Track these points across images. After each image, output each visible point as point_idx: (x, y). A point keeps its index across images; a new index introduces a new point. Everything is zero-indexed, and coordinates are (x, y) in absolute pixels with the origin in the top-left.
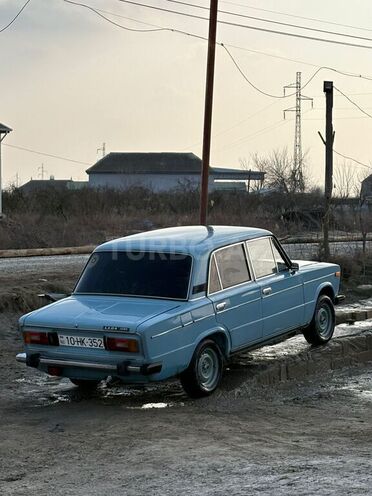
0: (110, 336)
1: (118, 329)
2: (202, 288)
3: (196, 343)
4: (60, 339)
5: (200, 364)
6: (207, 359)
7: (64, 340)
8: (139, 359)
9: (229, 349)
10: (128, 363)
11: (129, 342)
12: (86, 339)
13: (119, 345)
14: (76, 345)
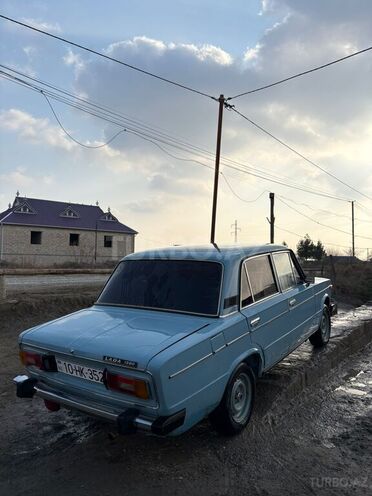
0: (112, 370)
1: (123, 361)
2: (233, 302)
3: (229, 373)
4: (58, 365)
5: (233, 395)
6: (240, 386)
7: (61, 366)
8: (152, 407)
9: (263, 369)
10: (136, 412)
11: (137, 383)
12: (86, 370)
13: (123, 385)
14: (74, 374)
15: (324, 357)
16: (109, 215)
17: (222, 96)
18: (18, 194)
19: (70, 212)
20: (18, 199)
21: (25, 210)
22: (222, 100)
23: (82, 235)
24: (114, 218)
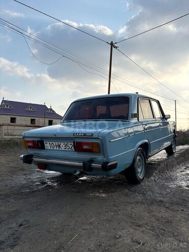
0: (78, 141)
1: (85, 134)
3: (136, 148)
6: (139, 159)
7: (47, 145)
9: (149, 154)
10: (92, 161)
12: (62, 144)
13: (85, 147)
14: (55, 148)
15: (174, 159)
16: (51, 109)
17: (112, 42)
18: (3, 98)
19: (31, 108)
20: (3, 101)
21: (7, 107)
22: (112, 44)
23: (37, 119)
24: (53, 111)
